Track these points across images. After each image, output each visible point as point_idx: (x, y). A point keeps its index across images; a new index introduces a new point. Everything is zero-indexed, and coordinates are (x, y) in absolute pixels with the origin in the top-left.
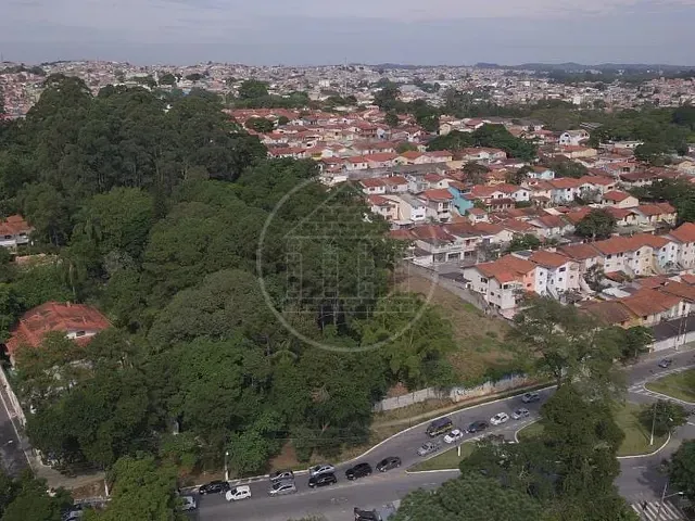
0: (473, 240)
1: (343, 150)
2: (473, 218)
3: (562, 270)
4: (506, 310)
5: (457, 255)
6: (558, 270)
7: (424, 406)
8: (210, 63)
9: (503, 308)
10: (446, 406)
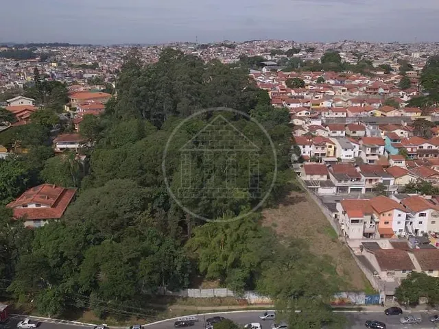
0: (376, 180)
1: (340, 103)
2: (392, 163)
3: (422, 215)
4: (353, 240)
5: (359, 190)
6: (418, 214)
7: (221, 301)
8: (345, 41)
9: (350, 237)
10: (240, 305)
